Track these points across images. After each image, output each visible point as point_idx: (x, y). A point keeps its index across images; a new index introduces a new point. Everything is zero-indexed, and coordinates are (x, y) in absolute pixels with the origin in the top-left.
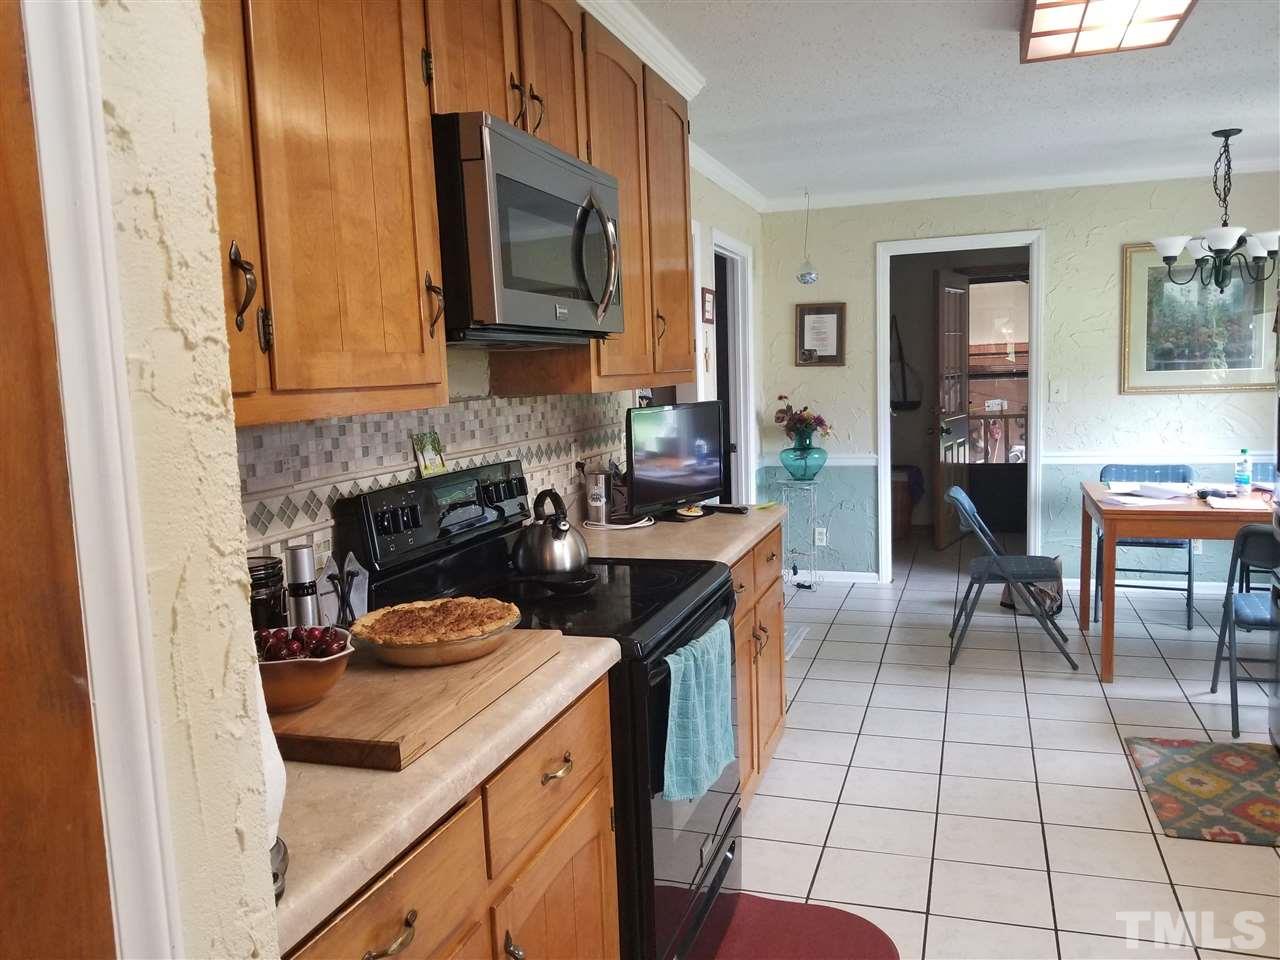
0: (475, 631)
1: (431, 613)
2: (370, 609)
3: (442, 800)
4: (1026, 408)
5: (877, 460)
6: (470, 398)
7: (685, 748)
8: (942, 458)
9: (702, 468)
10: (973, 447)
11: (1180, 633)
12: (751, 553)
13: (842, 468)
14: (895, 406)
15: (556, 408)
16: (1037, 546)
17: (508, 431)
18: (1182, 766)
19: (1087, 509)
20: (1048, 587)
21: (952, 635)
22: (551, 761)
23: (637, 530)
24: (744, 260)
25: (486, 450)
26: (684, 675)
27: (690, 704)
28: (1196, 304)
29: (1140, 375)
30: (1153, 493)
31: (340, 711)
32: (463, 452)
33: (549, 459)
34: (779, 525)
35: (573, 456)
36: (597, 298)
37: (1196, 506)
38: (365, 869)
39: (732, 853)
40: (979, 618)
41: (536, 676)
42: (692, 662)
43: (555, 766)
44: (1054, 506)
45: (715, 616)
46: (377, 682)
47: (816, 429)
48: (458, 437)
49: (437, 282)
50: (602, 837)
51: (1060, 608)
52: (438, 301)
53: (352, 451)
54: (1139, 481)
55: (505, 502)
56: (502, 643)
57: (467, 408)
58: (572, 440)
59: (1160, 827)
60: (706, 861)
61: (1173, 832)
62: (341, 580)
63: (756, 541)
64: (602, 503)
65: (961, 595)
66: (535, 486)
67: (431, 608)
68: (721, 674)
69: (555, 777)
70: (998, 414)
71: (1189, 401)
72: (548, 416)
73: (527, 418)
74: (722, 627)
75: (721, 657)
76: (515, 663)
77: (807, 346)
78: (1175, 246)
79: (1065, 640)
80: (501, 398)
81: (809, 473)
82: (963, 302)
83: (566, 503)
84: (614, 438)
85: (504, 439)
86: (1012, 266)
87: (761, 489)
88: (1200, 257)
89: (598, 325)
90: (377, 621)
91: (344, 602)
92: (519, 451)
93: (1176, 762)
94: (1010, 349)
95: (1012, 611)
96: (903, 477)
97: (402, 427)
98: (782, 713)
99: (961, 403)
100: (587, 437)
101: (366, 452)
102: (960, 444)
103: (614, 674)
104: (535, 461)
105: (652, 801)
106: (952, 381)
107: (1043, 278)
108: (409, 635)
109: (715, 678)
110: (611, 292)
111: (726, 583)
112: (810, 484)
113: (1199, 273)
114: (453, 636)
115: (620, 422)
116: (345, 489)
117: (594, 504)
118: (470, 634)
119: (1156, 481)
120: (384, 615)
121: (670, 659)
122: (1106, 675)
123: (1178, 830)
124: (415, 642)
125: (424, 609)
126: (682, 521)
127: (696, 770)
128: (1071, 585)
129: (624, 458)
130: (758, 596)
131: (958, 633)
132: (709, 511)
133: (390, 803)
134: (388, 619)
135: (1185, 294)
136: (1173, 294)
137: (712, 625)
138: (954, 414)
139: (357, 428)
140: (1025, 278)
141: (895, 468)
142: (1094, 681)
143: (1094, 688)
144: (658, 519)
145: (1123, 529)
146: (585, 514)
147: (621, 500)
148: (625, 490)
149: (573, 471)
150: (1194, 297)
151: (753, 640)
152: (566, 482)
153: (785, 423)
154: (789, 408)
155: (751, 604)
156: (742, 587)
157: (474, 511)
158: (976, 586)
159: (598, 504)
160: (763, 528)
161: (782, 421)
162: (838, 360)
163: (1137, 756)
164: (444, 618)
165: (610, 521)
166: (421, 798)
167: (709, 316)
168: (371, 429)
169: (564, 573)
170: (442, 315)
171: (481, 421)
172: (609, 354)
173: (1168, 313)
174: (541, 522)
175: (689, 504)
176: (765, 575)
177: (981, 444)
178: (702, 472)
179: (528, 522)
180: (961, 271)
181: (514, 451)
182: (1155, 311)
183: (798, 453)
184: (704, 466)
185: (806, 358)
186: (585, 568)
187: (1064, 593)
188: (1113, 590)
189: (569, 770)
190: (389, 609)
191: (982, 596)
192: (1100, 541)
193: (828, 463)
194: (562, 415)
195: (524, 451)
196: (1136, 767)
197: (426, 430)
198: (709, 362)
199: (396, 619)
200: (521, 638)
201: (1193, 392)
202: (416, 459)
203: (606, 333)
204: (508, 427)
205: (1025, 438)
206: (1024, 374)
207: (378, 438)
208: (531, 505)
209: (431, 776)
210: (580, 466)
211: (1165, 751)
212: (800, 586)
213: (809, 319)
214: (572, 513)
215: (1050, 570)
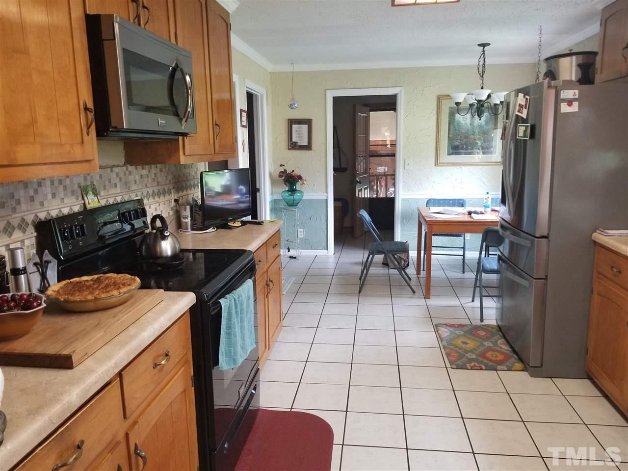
0: (115, 293)
1: (91, 283)
2: (59, 281)
3: (96, 383)
4: (394, 171)
5: (327, 196)
6: (114, 166)
7: (230, 343)
8: (357, 195)
9: (242, 200)
10: (371, 189)
11: (460, 275)
12: (265, 244)
13: (311, 201)
14: (335, 170)
15: (162, 171)
16: (399, 237)
17: (136, 183)
18: (459, 336)
19: (420, 220)
20: (403, 256)
21: (360, 279)
22: (159, 356)
23: (206, 234)
24: (262, 96)
25: (124, 193)
26: (229, 308)
27: (232, 322)
28: (469, 124)
29: (445, 157)
30: (448, 212)
31: (41, 338)
32: (110, 195)
33: (159, 198)
34: (279, 230)
35: (173, 195)
36: (181, 115)
37: (466, 218)
38: (53, 423)
39: (255, 391)
40: (372, 270)
41: (149, 314)
42: (233, 302)
43: (161, 358)
44: (406, 218)
45: (245, 278)
46: (60, 321)
47: (298, 181)
48: (107, 187)
49: (90, 105)
50: (187, 391)
51: (408, 265)
52: (91, 115)
53: (45, 195)
54: (443, 206)
55: (134, 221)
56: (132, 297)
57: (112, 171)
58: (171, 187)
59: (449, 364)
60: (241, 396)
61: (454, 366)
62: (41, 265)
63: (268, 238)
64: (188, 220)
65: (365, 260)
66: (151, 212)
67: (92, 280)
68: (248, 305)
69: (160, 364)
70: (383, 174)
71: (465, 169)
72: (158, 175)
73: (146, 176)
74: (249, 283)
75: (249, 298)
76: (138, 308)
77: (294, 140)
78: (461, 97)
79: (410, 279)
80: (131, 166)
81: (295, 202)
82: (367, 120)
83: (168, 221)
84: (195, 186)
85: (134, 187)
86: (388, 104)
87: (272, 210)
88: (471, 103)
89: (183, 129)
90: (61, 288)
91: (44, 277)
92: (142, 193)
93: (457, 334)
94: (388, 143)
95: (387, 266)
96: (339, 204)
97: (75, 182)
98: (281, 320)
99: (366, 169)
100: (180, 186)
101: (54, 196)
102: (365, 189)
103: (192, 310)
104: (151, 199)
105: (213, 371)
106: (362, 158)
107: (402, 111)
108: (78, 296)
109: (245, 308)
110: (189, 112)
111: (251, 261)
112: (296, 208)
113: (470, 110)
114: (103, 296)
115: (198, 178)
116: (42, 216)
117: (184, 220)
118: (111, 294)
119: (450, 207)
120: (65, 285)
121: (222, 301)
122: (427, 296)
123: (457, 365)
124: (81, 299)
125: (87, 281)
126: (231, 229)
127: (235, 353)
128: (413, 254)
129: (200, 197)
130: (269, 265)
131: (363, 278)
132: (244, 223)
133: (67, 387)
134: (67, 287)
135: (465, 120)
136: (460, 119)
137: (244, 282)
138: (363, 174)
139: (48, 183)
140: (395, 109)
141: (335, 200)
142: (422, 298)
143: (422, 302)
144: (218, 228)
145: (435, 229)
146: (180, 225)
147: (199, 218)
148: (200, 213)
149: (173, 204)
150: (468, 121)
151: (266, 287)
152: (169, 210)
153: (283, 178)
154: (285, 170)
155: (265, 269)
156: (260, 261)
157: (118, 225)
158: (371, 256)
159: (186, 220)
160: (271, 232)
161: (282, 177)
162: (308, 147)
163: (440, 332)
164: (99, 286)
165: (193, 229)
166: (84, 383)
167: (244, 124)
168: (56, 183)
169: (167, 257)
170: (94, 124)
171: (120, 179)
172: (190, 144)
173: (457, 128)
174: (154, 231)
175: (234, 220)
176: (272, 254)
177: (375, 187)
178: (242, 202)
179: (148, 231)
180: (366, 105)
181: (139, 194)
182: (452, 127)
183: (290, 193)
184: (244, 199)
185: (293, 146)
186: (179, 255)
187: (410, 257)
188: (431, 256)
189: (168, 361)
190: (68, 281)
191: (374, 260)
192: (426, 233)
193: (304, 198)
194: (166, 175)
195: (145, 193)
196: (440, 338)
197: (89, 183)
198: (245, 147)
199: (72, 286)
200: (141, 294)
201: (467, 165)
202: (83, 199)
203: (187, 134)
204: (135, 181)
205: (394, 185)
206: (394, 155)
207: (61, 188)
208: (149, 221)
209: (91, 371)
210: (176, 201)
211: (451, 329)
212: (291, 257)
213: (295, 127)
214: (171, 226)
215: (404, 248)
